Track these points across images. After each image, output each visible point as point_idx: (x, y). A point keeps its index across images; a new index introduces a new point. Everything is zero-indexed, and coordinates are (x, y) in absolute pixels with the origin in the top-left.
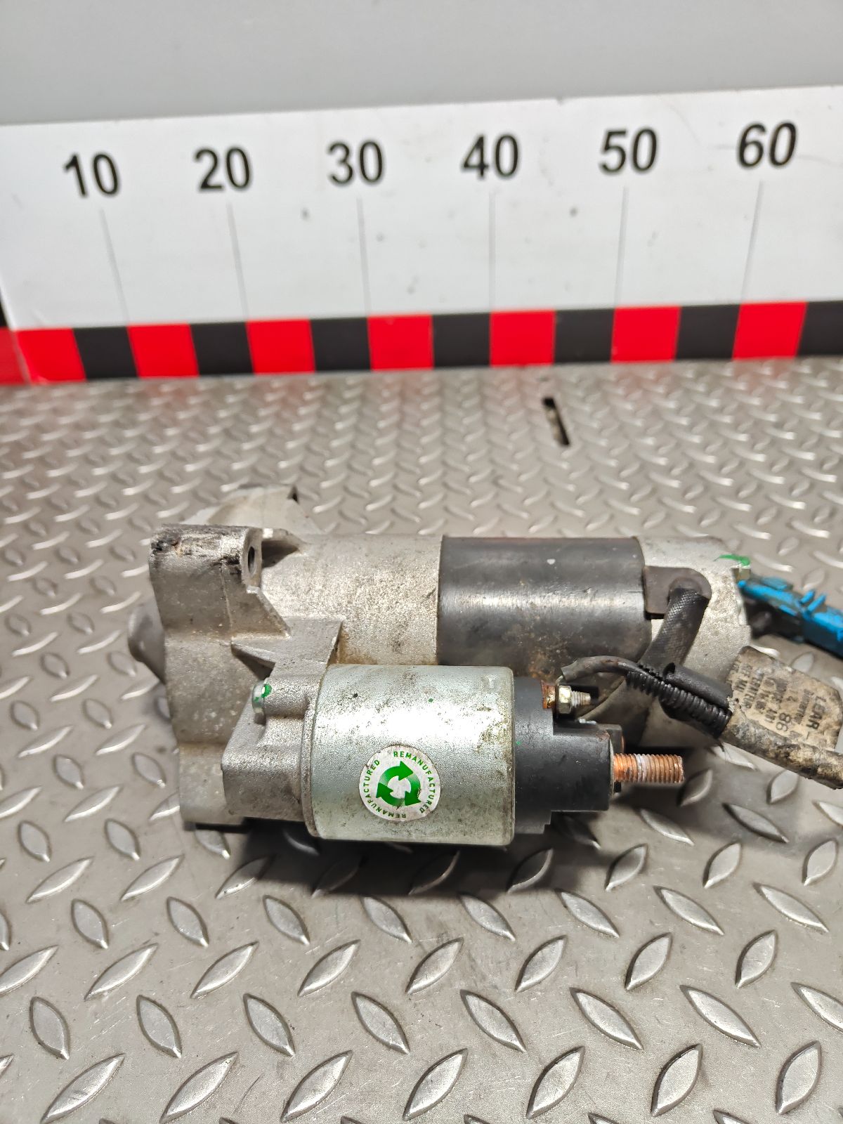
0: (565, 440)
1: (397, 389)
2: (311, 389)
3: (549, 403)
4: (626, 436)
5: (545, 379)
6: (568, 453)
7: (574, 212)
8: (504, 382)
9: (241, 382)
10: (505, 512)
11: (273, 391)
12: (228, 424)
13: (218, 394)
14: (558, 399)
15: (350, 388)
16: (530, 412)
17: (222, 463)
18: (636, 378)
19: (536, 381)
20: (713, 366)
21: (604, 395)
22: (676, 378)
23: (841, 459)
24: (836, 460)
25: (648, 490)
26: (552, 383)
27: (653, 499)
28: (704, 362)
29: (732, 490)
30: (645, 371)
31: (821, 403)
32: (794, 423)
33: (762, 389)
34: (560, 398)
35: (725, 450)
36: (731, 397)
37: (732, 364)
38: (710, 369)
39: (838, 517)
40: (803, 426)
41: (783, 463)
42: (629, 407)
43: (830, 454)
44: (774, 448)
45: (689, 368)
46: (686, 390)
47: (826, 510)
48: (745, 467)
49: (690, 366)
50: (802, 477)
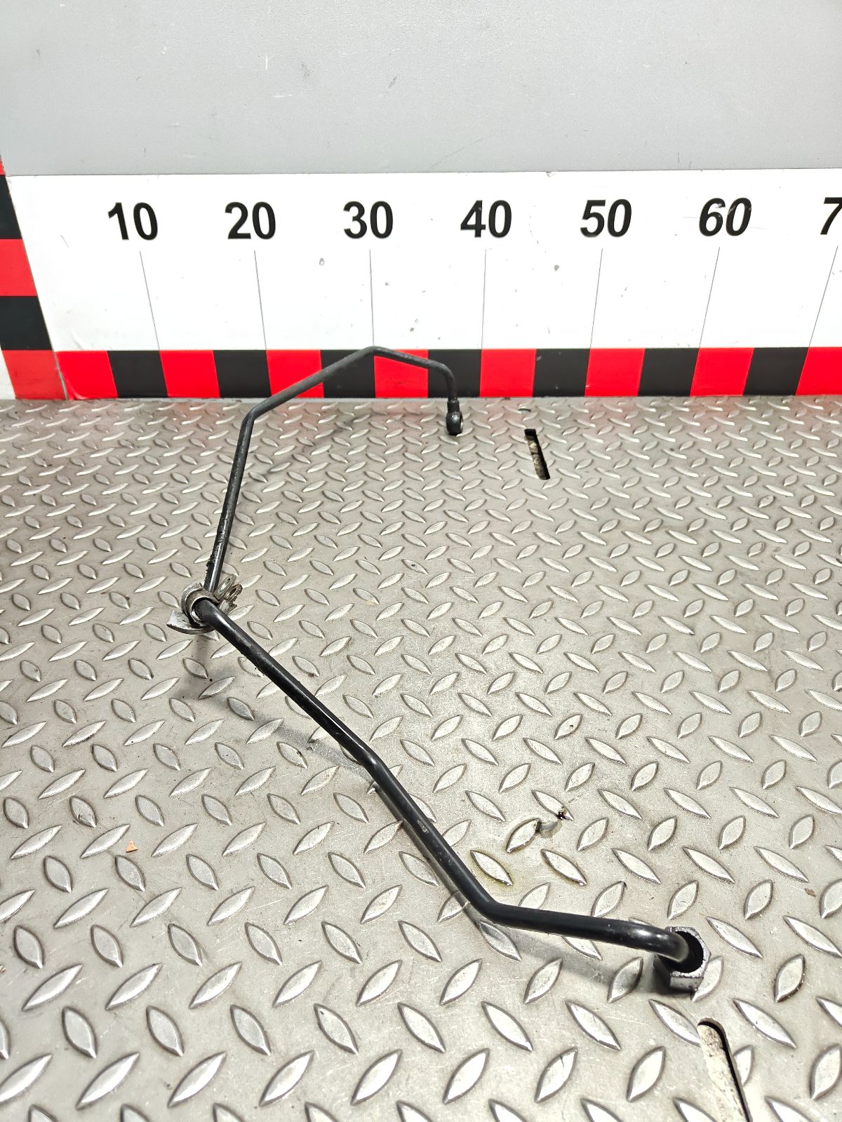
0: (545, 474)
1: (399, 417)
2: (324, 413)
3: (531, 435)
4: (596, 470)
5: (529, 410)
7: (557, 268)
8: (491, 413)
10: (497, 540)
11: (290, 415)
12: (254, 448)
14: (539, 431)
16: (515, 443)
18: (607, 412)
19: (520, 412)
20: (673, 402)
21: (579, 428)
22: (641, 413)
23: (775, 498)
24: (771, 499)
25: (615, 523)
26: (534, 415)
27: (618, 532)
28: (666, 398)
29: (684, 524)
30: (615, 404)
31: (764, 442)
32: (738, 461)
33: (715, 427)
34: (542, 431)
35: (680, 486)
36: (688, 434)
37: (690, 401)
38: (671, 404)
39: (768, 552)
40: (745, 465)
41: (727, 501)
42: (601, 441)
43: (767, 492)
44: (720, 485)
45: (653, 404)
46: (650, 426)
47: (759, 545)
48: (696, 504)
49: (653, 401)
50: (742, 514)
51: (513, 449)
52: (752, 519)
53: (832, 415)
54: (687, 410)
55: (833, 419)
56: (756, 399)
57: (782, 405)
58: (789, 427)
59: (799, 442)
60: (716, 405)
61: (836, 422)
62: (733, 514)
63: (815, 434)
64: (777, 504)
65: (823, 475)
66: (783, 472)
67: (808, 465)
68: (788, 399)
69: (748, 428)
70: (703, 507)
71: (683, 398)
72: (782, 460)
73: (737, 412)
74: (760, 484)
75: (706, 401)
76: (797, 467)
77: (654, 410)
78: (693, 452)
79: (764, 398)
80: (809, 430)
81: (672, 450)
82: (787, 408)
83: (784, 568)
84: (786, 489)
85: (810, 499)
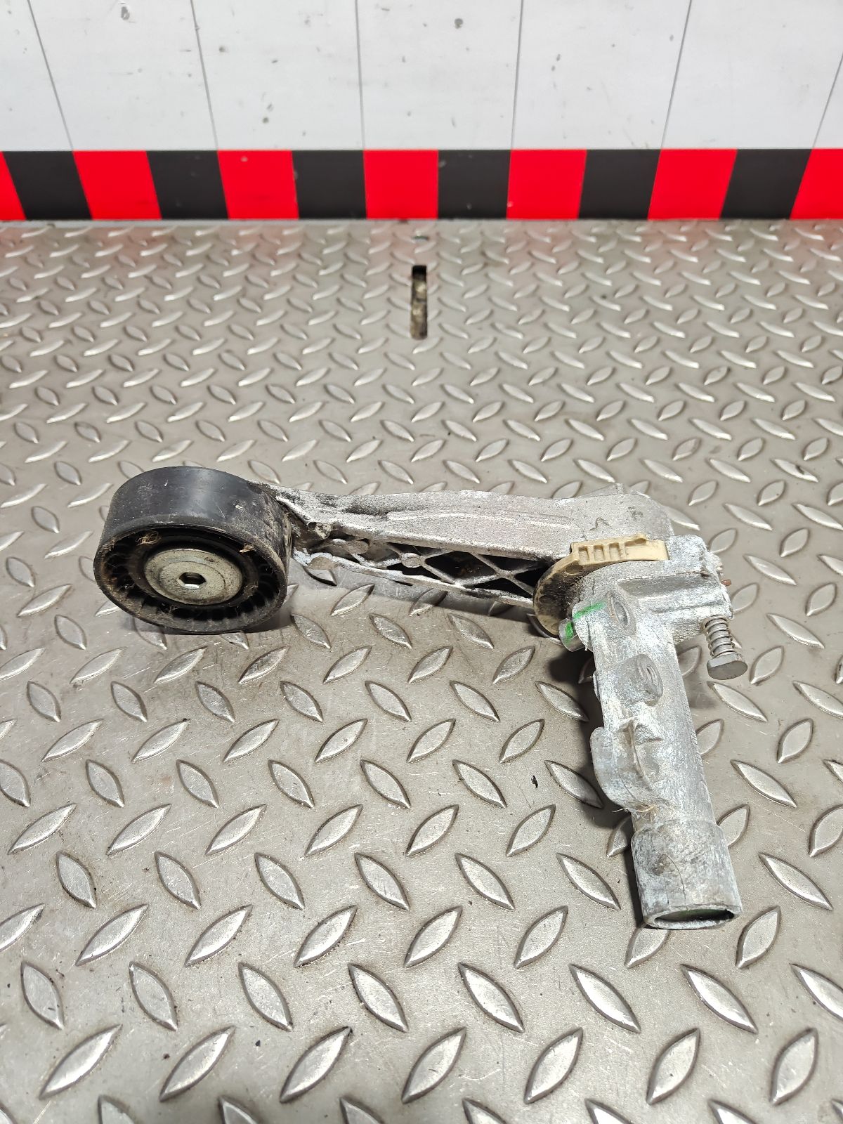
0: (421, 331)
1: (249, 247)
2: (152, 242)
3: (419, 272)
4: (493, 326)
5: (427, 238)
6: (421, 348)
7: (459, 23)
8: (375, 241)
9: (74, 228)
10: (326, 432)
11: (107, 244)
12: (42, 291)
13: (43, 244)
14: (430, 267)
15: (196, 242)
16: (394, 285)
17: (23, 346)
18: (530, 242)
19: (413, 242)
20: (623, 228)
21: (486, 265)
22: (576, 243)
23: (729, 370)
24: (724, 371)
25: (497, 406)
26: (432, 244)
27: (499, 420)
28: (614, 222)
29: (591, 410)
30: (543, 230)
31: (731, 287)
32: (691, 314)
33: (670, 264)
34: (435, 269)
35: (602, 351)
36: (632, 275)
37: (643, 227)
38: (619, 231)
39: (702, 454)
40: (700, 320)
41: (663, 373)
42: (510, 284)
43: (719, 361)
44: (658, 350)
45: (595, 230)
46: (582, 262)
47: (691, 444)
48: (617, 378)
49: (596, 226)
50: (678, 394)
51: (389, 294)
52: (690, 401)
53: (833, 248)
54: (638, 239)
55: (834, 253)
56: (736, 225)
57: (768, 233)
58: (771, 265)
59: (780, 287)
60: (679, 232)
61: (836, 259)
62: (665, 394)
63: (804, 276)
64: (731, 380)
65: (802, 336)
66: (750, 330)
67: (786, 321)
68: (779, 225)
69: (715, 265)
70: (627, 383)
71: (636, 223)
72: (751, 313)
73: (704, 243)
74: (714, 348)
75: (668, 228)
76: (770, 323)
77: (593, 240)
78: (634, 301)
79: (746, 222)
80: (797, 269)
81: (604, 297)
82: (774, 238)
83: (719, 478)
84: (749, 357)
85: (777, 373)
